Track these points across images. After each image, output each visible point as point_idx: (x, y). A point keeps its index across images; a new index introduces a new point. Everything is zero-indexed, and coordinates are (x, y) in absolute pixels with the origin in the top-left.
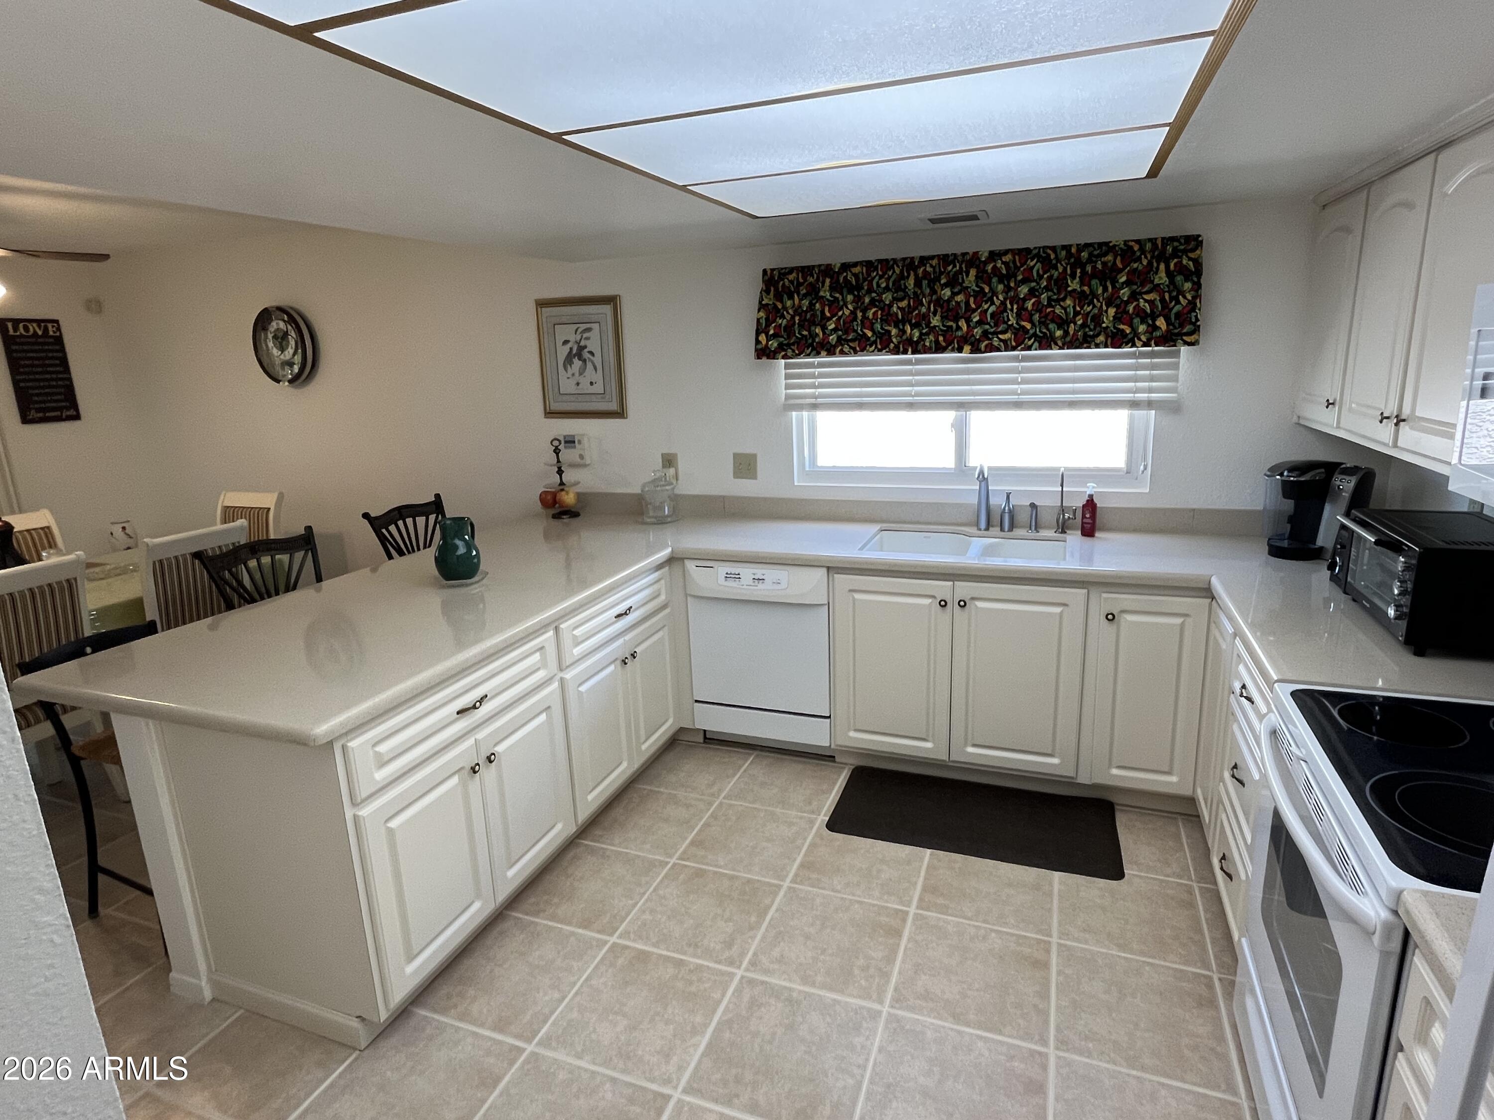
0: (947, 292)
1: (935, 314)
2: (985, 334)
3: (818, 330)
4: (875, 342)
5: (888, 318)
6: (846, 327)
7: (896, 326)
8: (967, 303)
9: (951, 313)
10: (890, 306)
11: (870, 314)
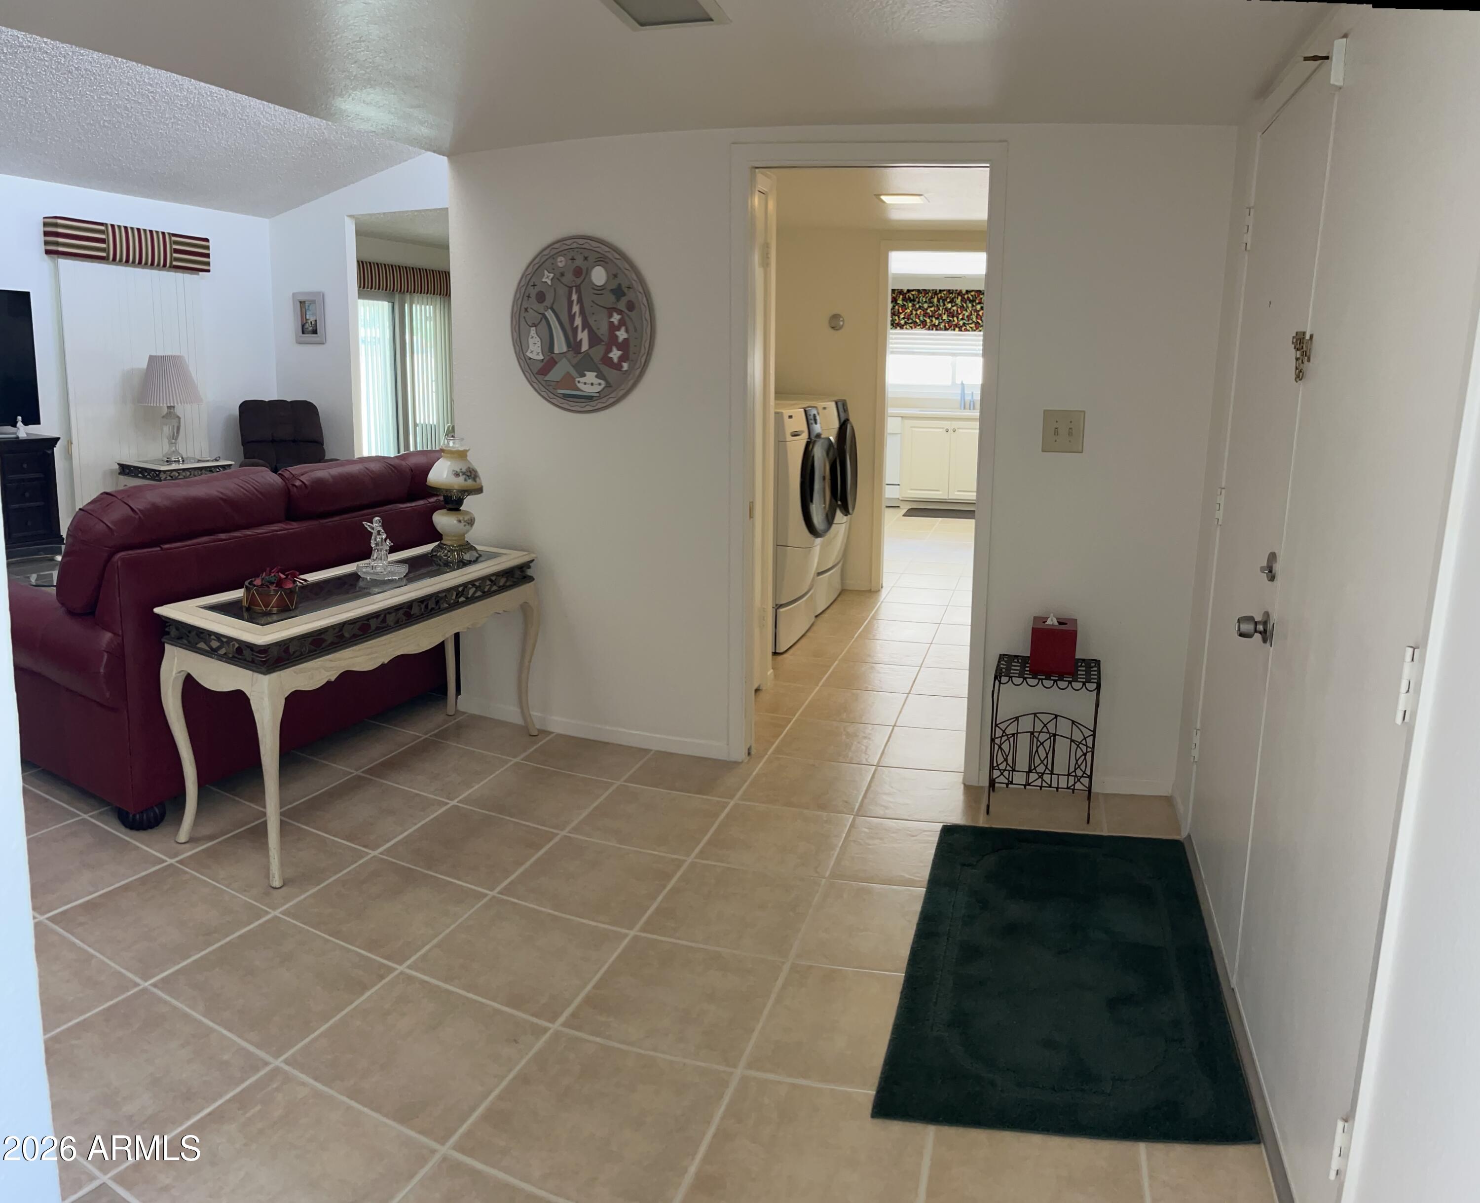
0: (949, 306)
1: (945, 314)
2: (964, 324)
3: (897, 318)
4: (920, 325)
5: (926, 314)
6: (908, 317)
7: (929, 318)
8: (957, 311)
9: (951, 314)
10: (927, 309)
11: (918, 312)
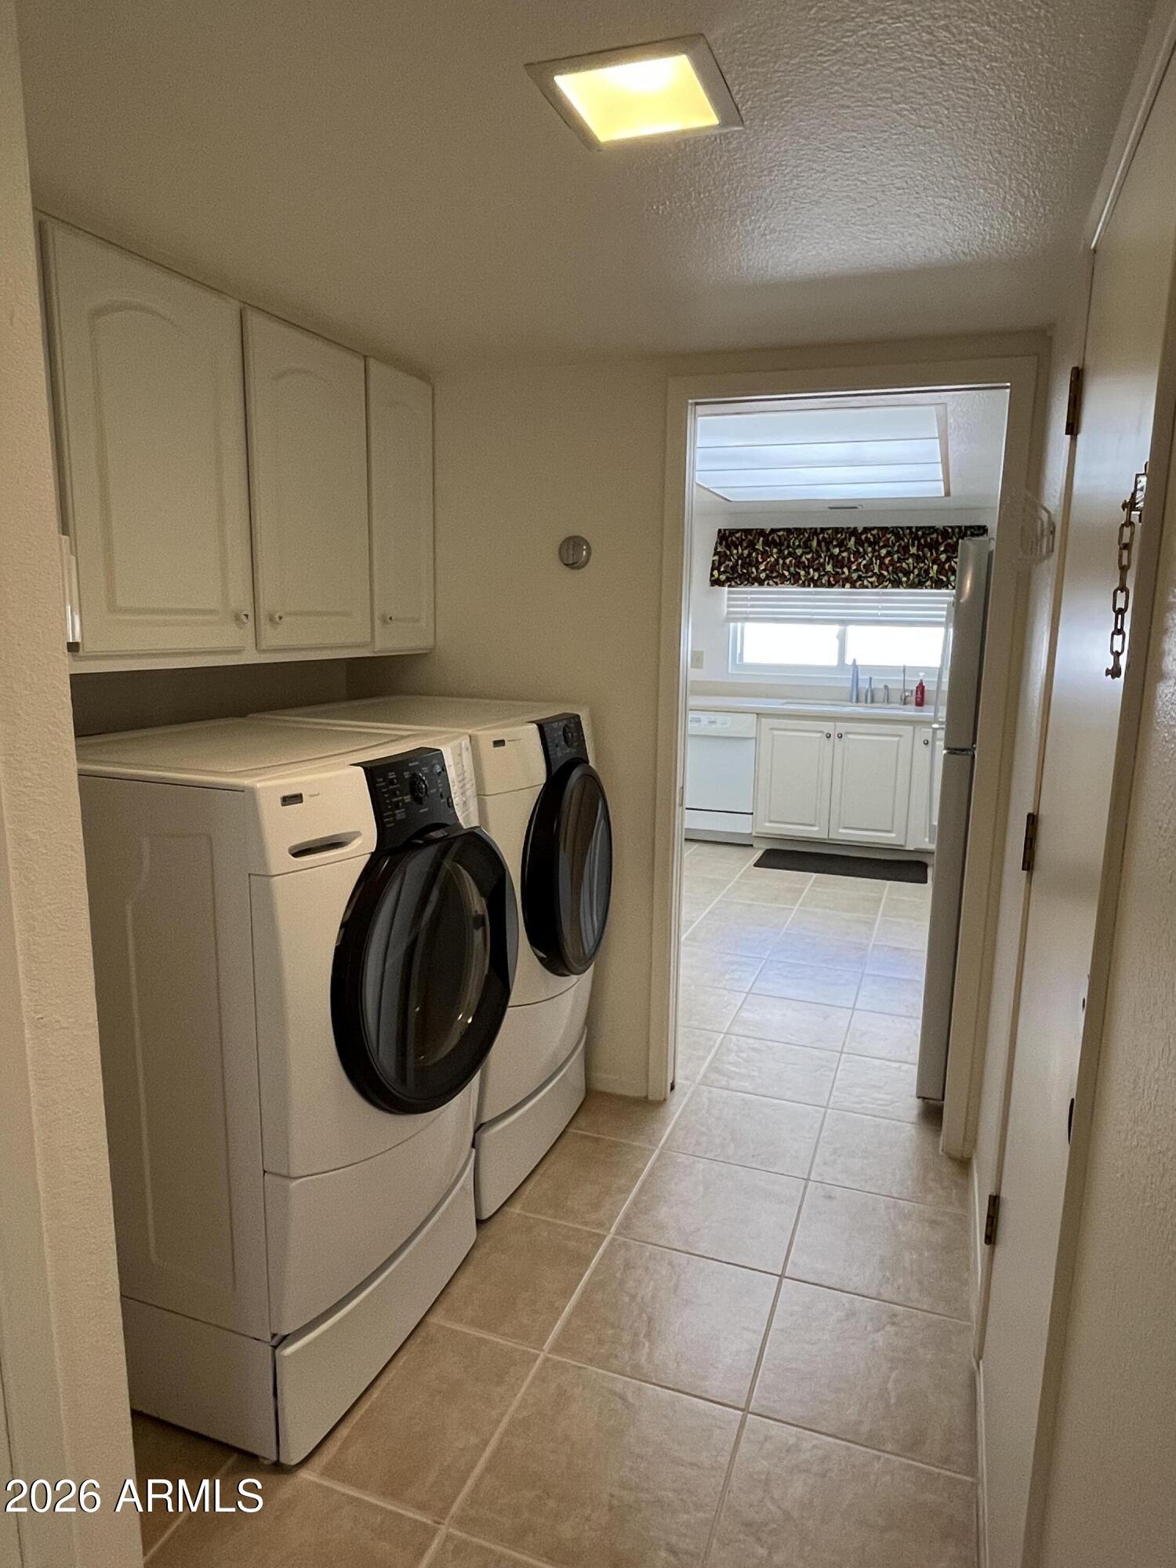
0: (837, 551)
1: (828, 563)
2: (860, 578)
3: (754, 570)
4: (790, 579)
5: (799, 564)
6: (772, 568)
7: (804, 570)
8: (849, 558)
9: (839, 563)
10: (801, 556)
11: (788, 561)
